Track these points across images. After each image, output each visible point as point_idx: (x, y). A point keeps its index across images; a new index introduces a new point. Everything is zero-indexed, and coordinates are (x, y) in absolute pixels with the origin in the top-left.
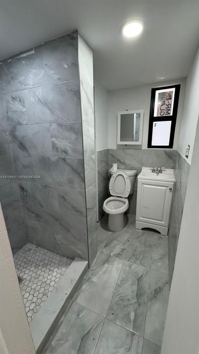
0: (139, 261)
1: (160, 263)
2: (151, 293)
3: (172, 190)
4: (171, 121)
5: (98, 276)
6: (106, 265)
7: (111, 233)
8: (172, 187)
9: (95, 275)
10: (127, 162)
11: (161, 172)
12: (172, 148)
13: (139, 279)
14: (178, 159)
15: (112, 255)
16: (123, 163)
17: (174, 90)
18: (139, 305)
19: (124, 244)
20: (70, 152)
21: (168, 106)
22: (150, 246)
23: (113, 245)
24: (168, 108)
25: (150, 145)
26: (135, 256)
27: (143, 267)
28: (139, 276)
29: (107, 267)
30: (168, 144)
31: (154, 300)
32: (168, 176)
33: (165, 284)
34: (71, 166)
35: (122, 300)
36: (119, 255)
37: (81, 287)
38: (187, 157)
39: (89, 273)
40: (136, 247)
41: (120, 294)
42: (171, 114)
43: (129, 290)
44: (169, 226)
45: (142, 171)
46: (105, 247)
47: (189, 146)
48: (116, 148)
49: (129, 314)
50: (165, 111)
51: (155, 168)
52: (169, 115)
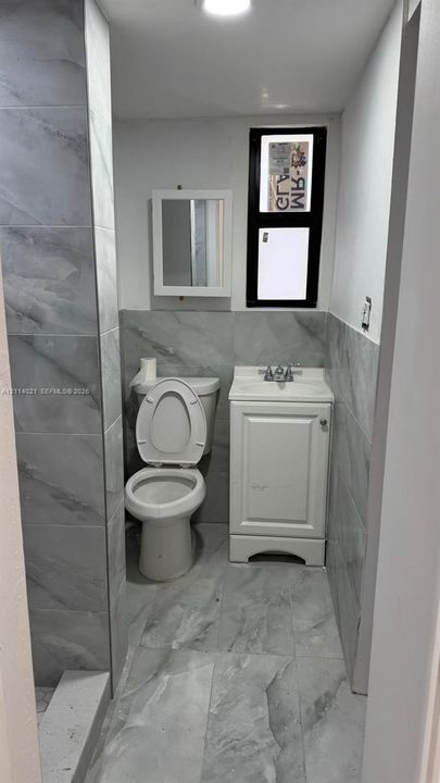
0: (259, 645)
1: (317, 638)
2: (308, 711)
3: (328, 425)
4: (307, 230)
5: (146, 710)
6: (165, 678)
7: (154, 587)
8: (326, 416)
9: (139, 710)
10: (187, 351)
11: (291, 380)
12: (314, 306)
13: (270, 689)
14: (336, 337)
15: (175, 646)
16: (174, 355)
17: (309, 139)
18: (283, 746)
19: (205, 611)
20: (50, 316)
21: (297, 182)
22: (283, 601)
23: (170, 619)
24: (298, 188)
25: (252, 298)
26: (244, 635)
27: (274, 657)
28: (269, 682)
29: (169, 683)
30: (302, 296)
31: (318, 724)
32: (310, 387)
33: (340, 683)
34: (53, 361)
35: (233, 748)
36: (198, 643)
37: (102, 750)
38: (365, 326)
39: (118, 712)
40: (244, 610)
41: (225, 737)
42: (308, 209)
43: (249, 720)
44: (327, 535)
45: (235, 377)
46: (148, 628)
47: (369, 300)
48: (148, 309)
49: (260, 773)
50: (291, 198)
51: (274, 368)
52: (300, 210)
